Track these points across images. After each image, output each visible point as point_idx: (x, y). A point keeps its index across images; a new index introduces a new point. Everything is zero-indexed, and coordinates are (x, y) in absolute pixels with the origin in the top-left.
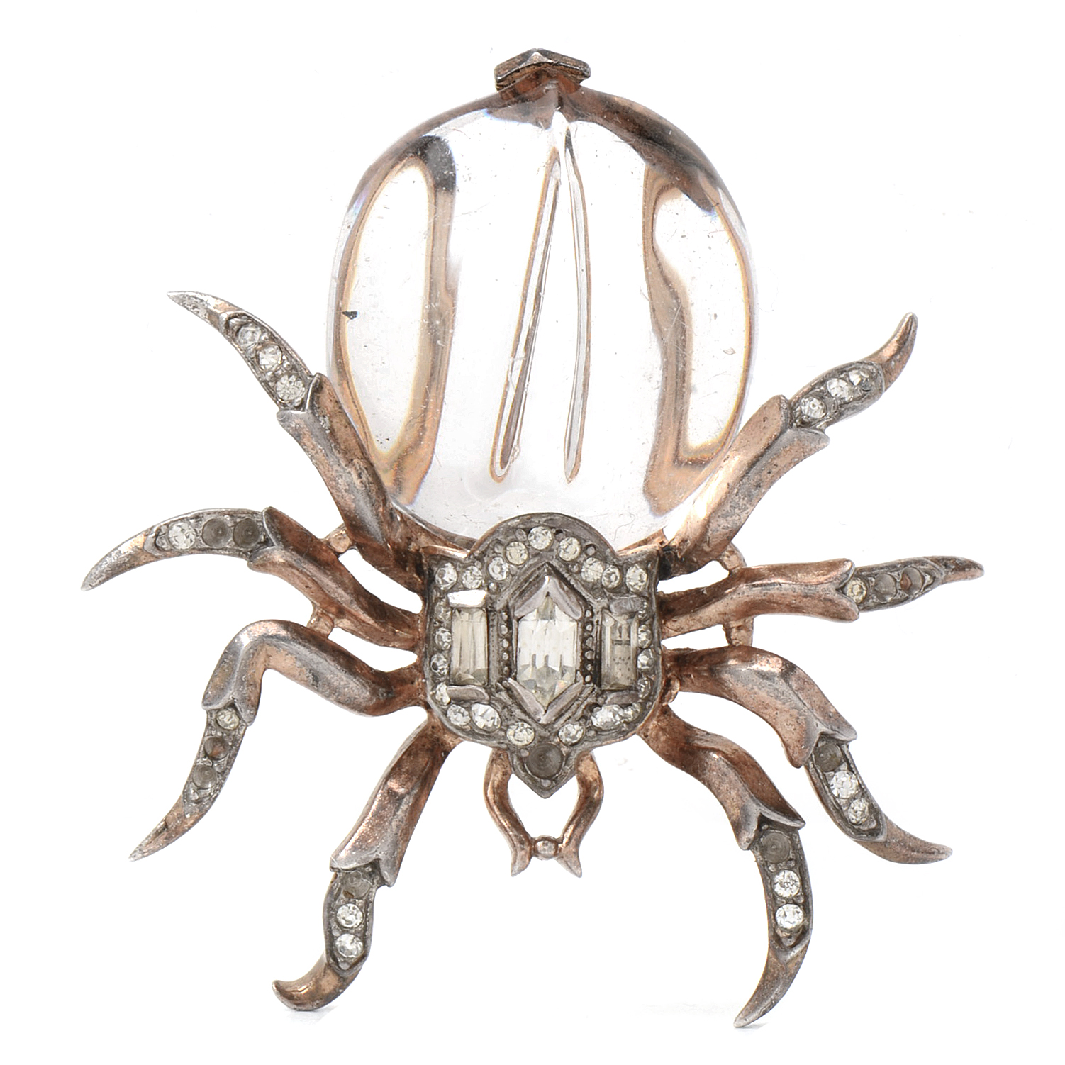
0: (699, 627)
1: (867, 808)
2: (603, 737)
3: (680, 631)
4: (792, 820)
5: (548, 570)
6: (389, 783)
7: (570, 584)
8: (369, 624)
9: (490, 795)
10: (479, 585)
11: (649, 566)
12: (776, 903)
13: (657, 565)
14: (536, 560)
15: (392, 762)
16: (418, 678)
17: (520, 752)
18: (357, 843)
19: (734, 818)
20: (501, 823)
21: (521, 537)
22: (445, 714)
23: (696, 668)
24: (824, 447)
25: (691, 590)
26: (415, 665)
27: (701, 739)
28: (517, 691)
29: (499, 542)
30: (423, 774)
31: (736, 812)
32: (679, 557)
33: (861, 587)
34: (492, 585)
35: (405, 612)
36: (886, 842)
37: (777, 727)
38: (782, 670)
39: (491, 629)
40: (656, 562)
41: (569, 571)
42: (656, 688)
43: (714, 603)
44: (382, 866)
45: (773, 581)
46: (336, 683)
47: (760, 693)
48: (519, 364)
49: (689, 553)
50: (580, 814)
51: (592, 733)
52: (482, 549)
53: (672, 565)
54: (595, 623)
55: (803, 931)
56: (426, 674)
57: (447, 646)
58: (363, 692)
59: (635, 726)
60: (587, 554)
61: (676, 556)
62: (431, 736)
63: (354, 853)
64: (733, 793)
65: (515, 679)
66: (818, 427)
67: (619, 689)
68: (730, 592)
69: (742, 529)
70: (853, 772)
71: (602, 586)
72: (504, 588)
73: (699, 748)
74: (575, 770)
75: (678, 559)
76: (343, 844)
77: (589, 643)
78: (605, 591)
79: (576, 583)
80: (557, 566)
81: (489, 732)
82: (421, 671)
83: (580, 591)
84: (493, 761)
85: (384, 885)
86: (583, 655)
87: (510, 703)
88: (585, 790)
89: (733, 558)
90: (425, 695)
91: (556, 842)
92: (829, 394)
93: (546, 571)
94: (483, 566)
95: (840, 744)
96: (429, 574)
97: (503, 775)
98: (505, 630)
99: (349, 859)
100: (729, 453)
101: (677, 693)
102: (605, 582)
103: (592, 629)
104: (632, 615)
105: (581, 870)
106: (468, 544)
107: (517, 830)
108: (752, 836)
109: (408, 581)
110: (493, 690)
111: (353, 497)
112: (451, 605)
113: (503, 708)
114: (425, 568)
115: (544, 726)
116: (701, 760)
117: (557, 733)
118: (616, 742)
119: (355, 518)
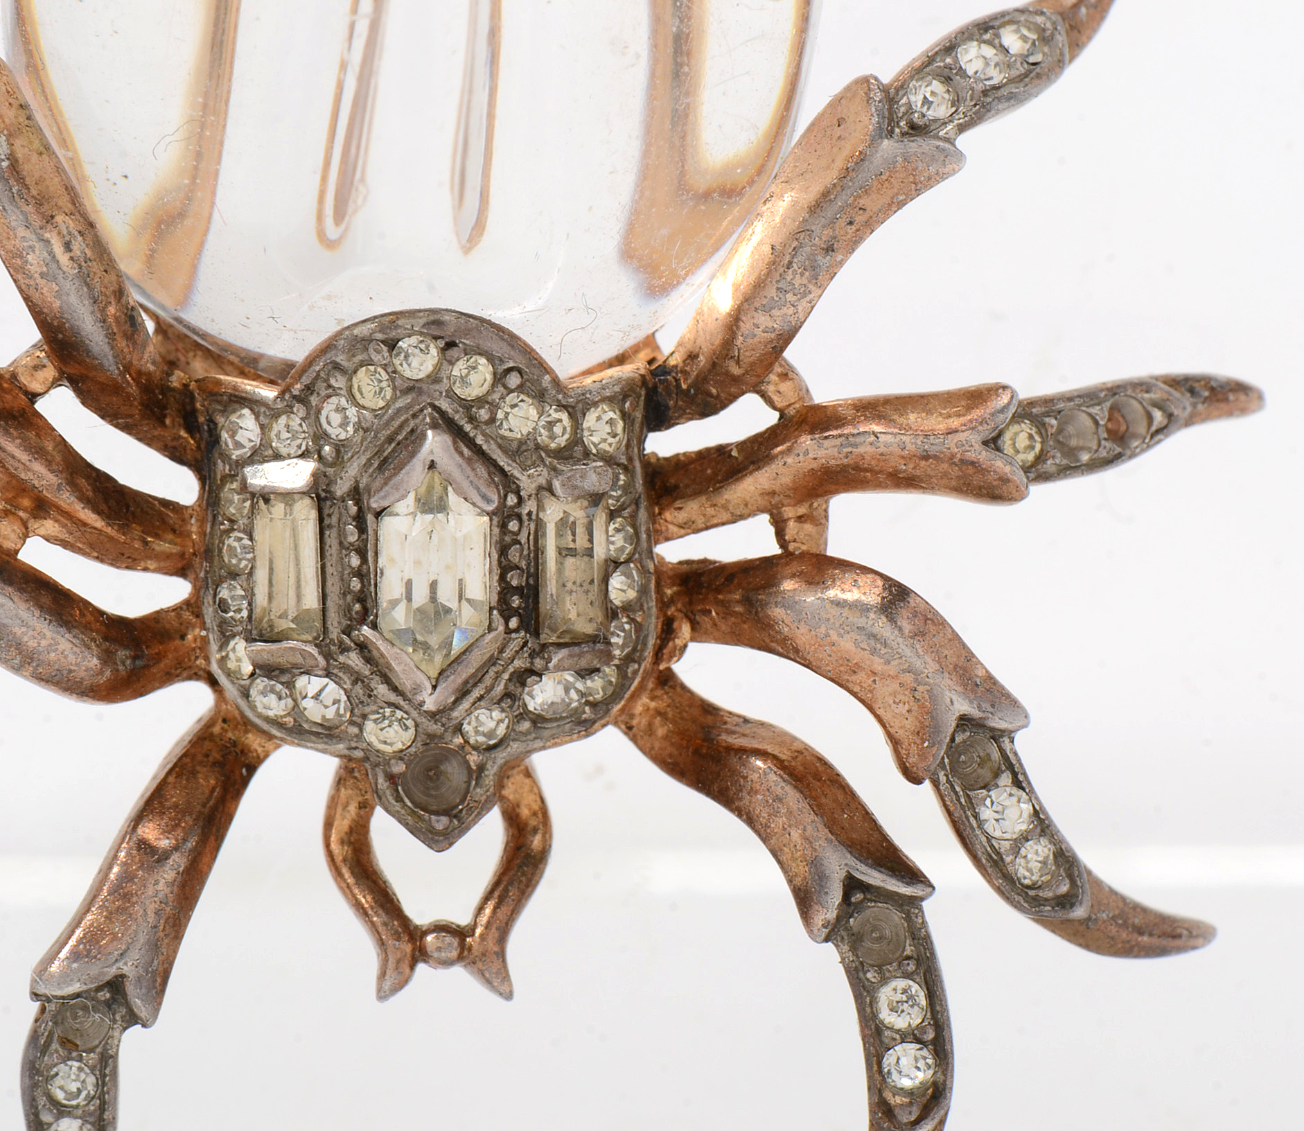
0: (724, 520)
1: (1051, 857)
2: (546, 733)
3: (691, 528)
4: (908, 884)
5: (432, 418)
6: (140, 831)
7: (475, 445)
8: (95, 528)
9: (335, 847)
10: (303, 448)
11: (627, 405)
12: (881, 1042)
13: (642, 403)
14: (408, 399)
15: (147, 789)
16: (194, 627)
17: (389, 764)
18: (81, 947)
19: (798, 881)
20: (356, 900)
21: (379, 357)
22: (246, 694)
23: (720, 597)
24: (954, 172)
25: (708, 450)
26: (187, 604)
27: (733, 733)
28: (378, 649)
29: (337, 367)
30: (206, 810)
31: (801, 869)
32: (684, 386)
33: (1031, 437)
34: (327, 448)
35: (166, 503)
36: (1089, 919)
37: (876, 706)
38: (883, 598)
39: (327, 533)
40: (639, 397)
41: (472, 419)
42: (646, 637)
43: (751, 473)
44: (130, 989)
45: (861, 430)
46: (32, 644)
47: (842, 643)
48: (362, 27)
49: (702, 380)
50: (506, 879)
51: (526, 725)
52: (306, 380)
53: (671, 403)
54: (525, 518)
55: (934, 1092)
56: (208, 620)
57: (246, 566)
58: (84, 658)
59: (608, 711)
60: (505, 387)
61: (678, 385)
62: (221, 737)
63: (75, 965)
64: (796, 835)
65: (374, 626)
66: (941, 134)
67: (574, 641)
68: (782, 453)
69: (801, 330)
70: (1023, 789)
71: (538, 447)
72: (350, 454)
73: (730, 749)
74: (498, 795)
75: (682, 391)
76: (56, 948)
77: (514, 555)
78: (543, 455)
79: (487, 441)
80: (450, 411)
81: (329, 728)
82: (199, 615)
83: (495, 457)
84: (340, 782)
85: (136, 1023)
86: (502, 578)
87: (367, 673)
88: (516, 832)
89: (785, 387)
90: (207, 659)
91: (460, 933)
92: (962, 72)
93: (428, 420)
94: (308, 414)
95: (997, 736)
96: (210, 430)
97: (360, 808)
98: (352, 534)
99: (65, 977)
100: (773, 188)
101: (685, 646)
102: (543, 438)
103: (520, 530)
104: (596, 499)
105: (510, 985)
106: (280, 373)
107: (387, 913)
108: (832, 915)
109: (170, 444)
110: (332, 648)
111: (57, 288)
112: (250, 489)
113: (355, 682)
114: (201, 419)
115: (433, 715)
116: (734, 772)
117: (458, 729)
118: (572, 741)
119: (61, 328)
